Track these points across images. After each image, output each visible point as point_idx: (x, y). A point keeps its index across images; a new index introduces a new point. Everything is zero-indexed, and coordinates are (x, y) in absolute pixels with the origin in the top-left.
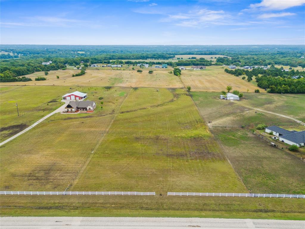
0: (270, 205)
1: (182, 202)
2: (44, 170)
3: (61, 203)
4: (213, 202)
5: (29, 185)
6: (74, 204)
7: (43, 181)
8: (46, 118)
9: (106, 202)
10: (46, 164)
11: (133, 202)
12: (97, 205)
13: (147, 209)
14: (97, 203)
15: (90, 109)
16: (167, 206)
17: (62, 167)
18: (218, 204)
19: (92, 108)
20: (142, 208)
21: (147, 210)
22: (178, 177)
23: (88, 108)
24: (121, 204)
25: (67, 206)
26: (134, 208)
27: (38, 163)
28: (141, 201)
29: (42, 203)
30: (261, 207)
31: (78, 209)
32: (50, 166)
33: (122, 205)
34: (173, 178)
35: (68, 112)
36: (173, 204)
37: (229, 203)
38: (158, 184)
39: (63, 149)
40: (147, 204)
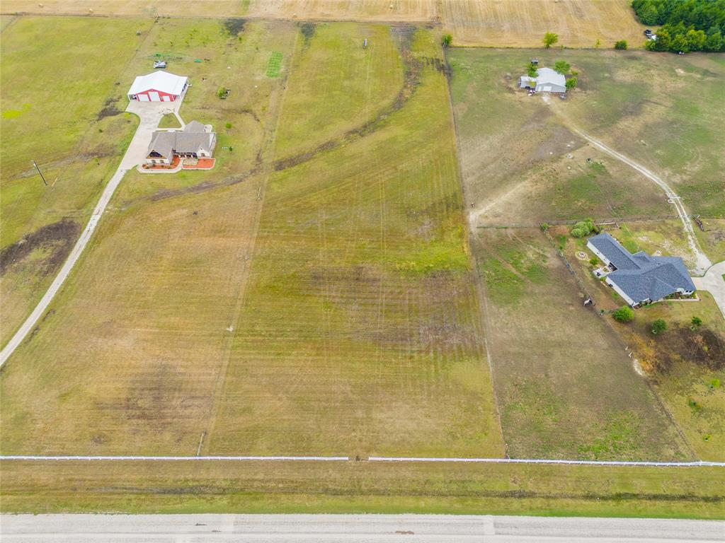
0: (531, 482)
1: (391, 475)
2: (150, 390)
3: (197, 481)
4: (441, 476)
5: (134, 434)
6: (218, 483)
7: (154, 421)
8: (111, 193)
9: (269, 477)
10: (150, 370)
11: (313, 477)
12: (255, 484)
13: (336, 493)
14: (254, 480)
15: (203, 155)
16: (366, 486)
17: (180, 377)
18: (448, 481)
19: (208, 154)
20: (326, 491)
21: (334, 495)
22: (390, 408)
23: (199, 154)
24: (292, 482)
25: (207, 486)
26: (313, 492)
27: (134, 368)
28: (326, 475)
29: (166, 481)
30: (515, 487)
31: (225, 494)
32: (158, 375)
33: (295, 484)
34: (382, 411)
35: (154, 166)
36: (376, 481)
37: (467, 478)
38: (354, 430)
39: (172, 319)
40: (335, 482)
